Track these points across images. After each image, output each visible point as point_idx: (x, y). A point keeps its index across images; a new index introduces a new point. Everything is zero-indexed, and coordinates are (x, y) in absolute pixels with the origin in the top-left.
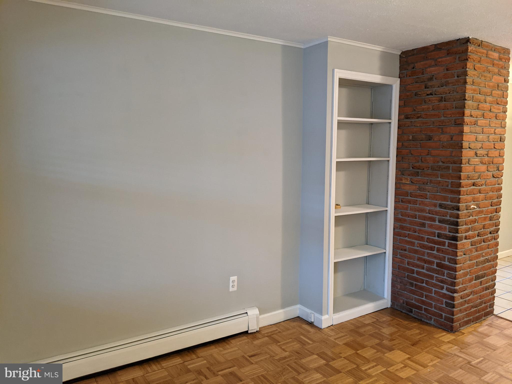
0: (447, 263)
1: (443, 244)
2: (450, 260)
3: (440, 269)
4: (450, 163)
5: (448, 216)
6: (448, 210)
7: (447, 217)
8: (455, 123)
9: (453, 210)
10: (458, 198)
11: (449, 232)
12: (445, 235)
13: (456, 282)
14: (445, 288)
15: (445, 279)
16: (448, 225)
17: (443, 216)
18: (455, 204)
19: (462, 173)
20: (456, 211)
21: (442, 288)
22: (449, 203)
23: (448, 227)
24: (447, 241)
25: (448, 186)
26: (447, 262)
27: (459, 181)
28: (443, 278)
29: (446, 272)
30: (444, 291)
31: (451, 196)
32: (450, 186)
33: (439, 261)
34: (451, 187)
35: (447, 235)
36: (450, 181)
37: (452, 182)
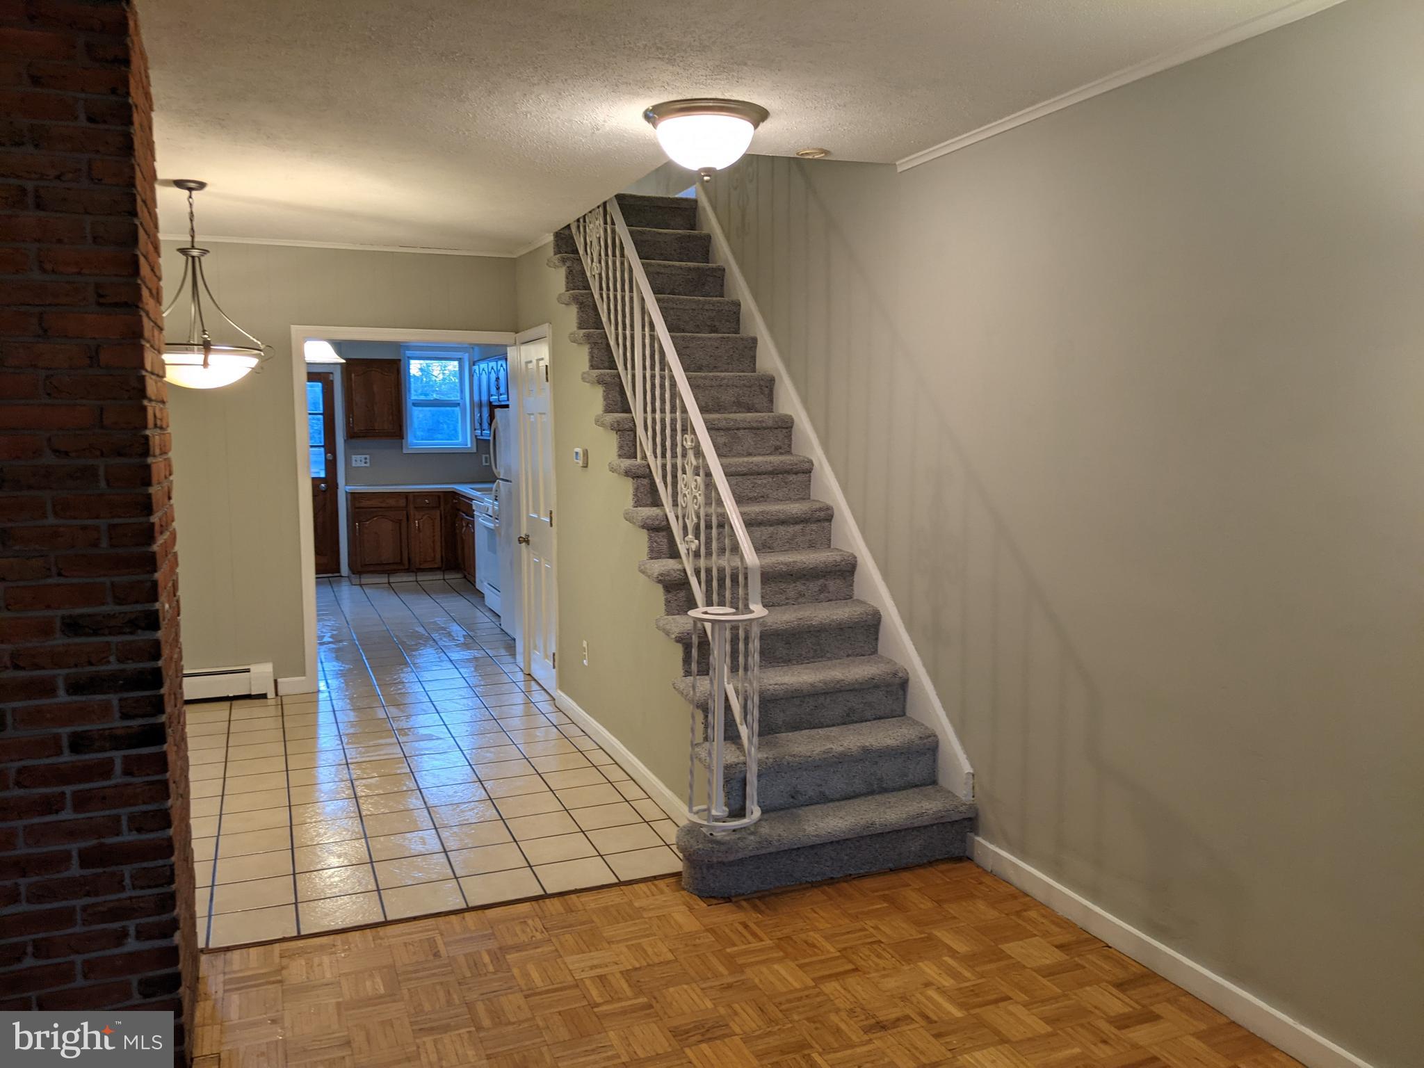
0: (128, 837)
1: (105, 770)
2: (138, 824)
3: (100, 870)
4: (98, 453)
5: (112, 659)
6: (110, 634)
7: (109, 662)
8: (102, 300)
9: (131, 633)
10: (149, 584)
11: (125, 716)
12: (107, 732)
13: (174, 892)
14: (132, 931)
15: (131, 898)
16: (116, 692)
17: (91, 664)
18: (139, 607)
19: (152, 490)
20: (147, 632)
21: (122, 936)
22: (110, 608)
23: (115, 703)
24: (118, 756)
25: (96, 544)
26: (130, 830)
27: (142, 519)
28: (118, 900)
29: (127, 870)
30: (132, 945)
31: (116, 579)
32: (104, 543)
33: (93, 842)
34: (112, 546)
35: (119, 732)
36: (103, 523)
37: (112, 527)
